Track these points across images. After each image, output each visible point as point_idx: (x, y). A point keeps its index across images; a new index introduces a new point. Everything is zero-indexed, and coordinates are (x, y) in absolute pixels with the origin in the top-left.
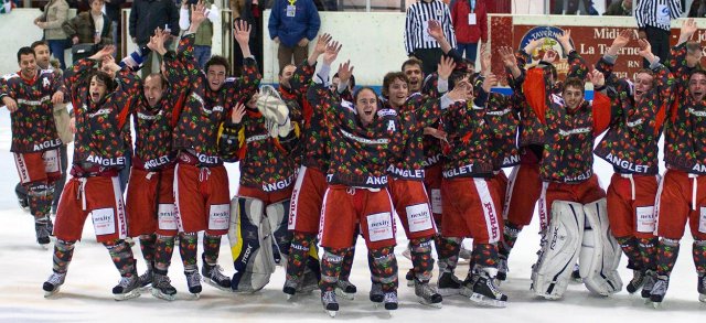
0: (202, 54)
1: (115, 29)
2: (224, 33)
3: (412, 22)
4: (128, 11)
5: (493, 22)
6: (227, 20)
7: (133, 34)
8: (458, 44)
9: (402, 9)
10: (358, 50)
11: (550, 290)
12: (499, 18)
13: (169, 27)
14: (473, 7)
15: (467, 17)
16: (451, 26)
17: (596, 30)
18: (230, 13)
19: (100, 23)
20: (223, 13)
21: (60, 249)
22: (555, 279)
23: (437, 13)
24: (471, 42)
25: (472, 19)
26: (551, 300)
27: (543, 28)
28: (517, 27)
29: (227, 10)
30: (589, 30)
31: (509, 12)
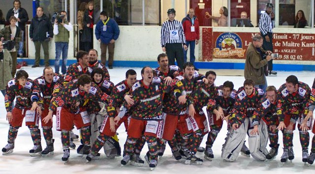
0: (64, 46)
1: (23, 34)
2: (74, 36)
3: (164, 30)
4: (29, 26)
5: (203, 31)
6: (76, 30)
7: (31, 37)
8: (186, 41)
9: (160, 24)
10: (139, 44)
11: (229, 157)
12: (206, 28)
13: (48, 33)
14: (193, 23)
15: (190, 28)
16: (183, 32)
17: (253, 34)
18: (78, 27)
19: (14, 31)
20: (74, 26)
21: (11, 131)
22: (232, 152)
23: (176, 26)
24: (193, 40)
25: (193, 29)
26: (230, 161)
27: (227, 33)
28: (214, 33)
29: (76, 25)
30: (249, 34)
31: (211, 26)
